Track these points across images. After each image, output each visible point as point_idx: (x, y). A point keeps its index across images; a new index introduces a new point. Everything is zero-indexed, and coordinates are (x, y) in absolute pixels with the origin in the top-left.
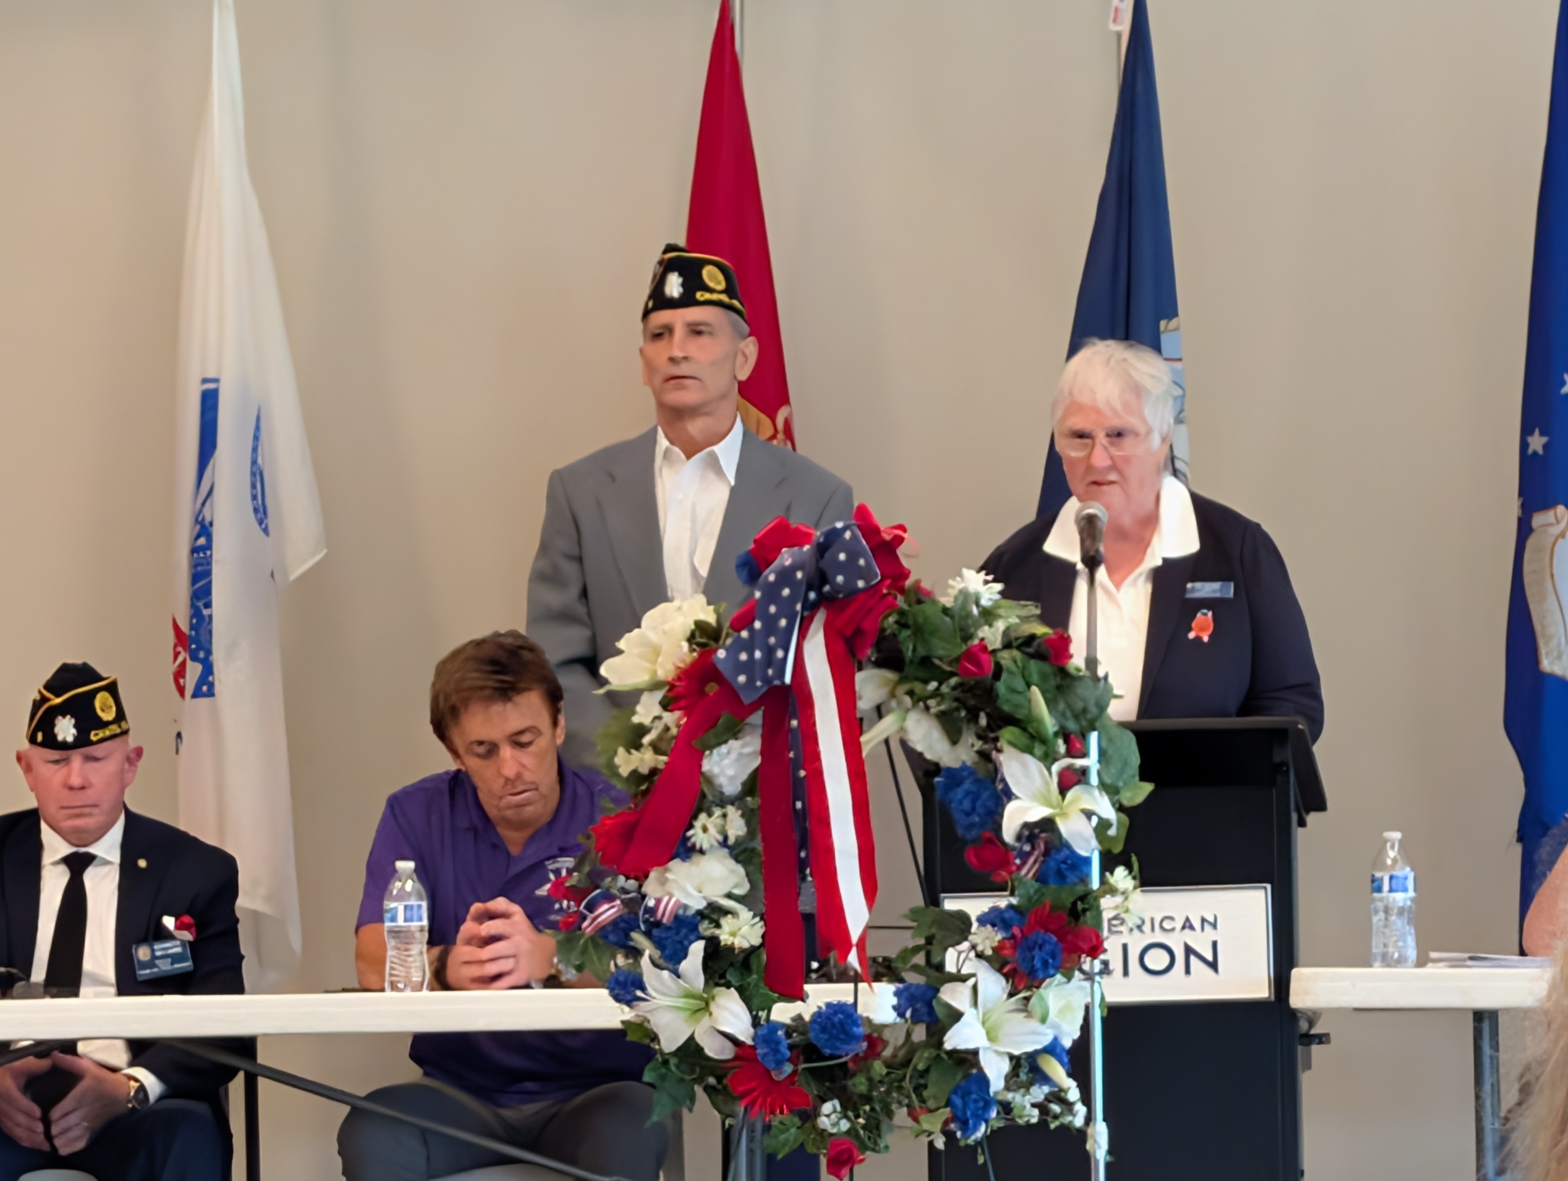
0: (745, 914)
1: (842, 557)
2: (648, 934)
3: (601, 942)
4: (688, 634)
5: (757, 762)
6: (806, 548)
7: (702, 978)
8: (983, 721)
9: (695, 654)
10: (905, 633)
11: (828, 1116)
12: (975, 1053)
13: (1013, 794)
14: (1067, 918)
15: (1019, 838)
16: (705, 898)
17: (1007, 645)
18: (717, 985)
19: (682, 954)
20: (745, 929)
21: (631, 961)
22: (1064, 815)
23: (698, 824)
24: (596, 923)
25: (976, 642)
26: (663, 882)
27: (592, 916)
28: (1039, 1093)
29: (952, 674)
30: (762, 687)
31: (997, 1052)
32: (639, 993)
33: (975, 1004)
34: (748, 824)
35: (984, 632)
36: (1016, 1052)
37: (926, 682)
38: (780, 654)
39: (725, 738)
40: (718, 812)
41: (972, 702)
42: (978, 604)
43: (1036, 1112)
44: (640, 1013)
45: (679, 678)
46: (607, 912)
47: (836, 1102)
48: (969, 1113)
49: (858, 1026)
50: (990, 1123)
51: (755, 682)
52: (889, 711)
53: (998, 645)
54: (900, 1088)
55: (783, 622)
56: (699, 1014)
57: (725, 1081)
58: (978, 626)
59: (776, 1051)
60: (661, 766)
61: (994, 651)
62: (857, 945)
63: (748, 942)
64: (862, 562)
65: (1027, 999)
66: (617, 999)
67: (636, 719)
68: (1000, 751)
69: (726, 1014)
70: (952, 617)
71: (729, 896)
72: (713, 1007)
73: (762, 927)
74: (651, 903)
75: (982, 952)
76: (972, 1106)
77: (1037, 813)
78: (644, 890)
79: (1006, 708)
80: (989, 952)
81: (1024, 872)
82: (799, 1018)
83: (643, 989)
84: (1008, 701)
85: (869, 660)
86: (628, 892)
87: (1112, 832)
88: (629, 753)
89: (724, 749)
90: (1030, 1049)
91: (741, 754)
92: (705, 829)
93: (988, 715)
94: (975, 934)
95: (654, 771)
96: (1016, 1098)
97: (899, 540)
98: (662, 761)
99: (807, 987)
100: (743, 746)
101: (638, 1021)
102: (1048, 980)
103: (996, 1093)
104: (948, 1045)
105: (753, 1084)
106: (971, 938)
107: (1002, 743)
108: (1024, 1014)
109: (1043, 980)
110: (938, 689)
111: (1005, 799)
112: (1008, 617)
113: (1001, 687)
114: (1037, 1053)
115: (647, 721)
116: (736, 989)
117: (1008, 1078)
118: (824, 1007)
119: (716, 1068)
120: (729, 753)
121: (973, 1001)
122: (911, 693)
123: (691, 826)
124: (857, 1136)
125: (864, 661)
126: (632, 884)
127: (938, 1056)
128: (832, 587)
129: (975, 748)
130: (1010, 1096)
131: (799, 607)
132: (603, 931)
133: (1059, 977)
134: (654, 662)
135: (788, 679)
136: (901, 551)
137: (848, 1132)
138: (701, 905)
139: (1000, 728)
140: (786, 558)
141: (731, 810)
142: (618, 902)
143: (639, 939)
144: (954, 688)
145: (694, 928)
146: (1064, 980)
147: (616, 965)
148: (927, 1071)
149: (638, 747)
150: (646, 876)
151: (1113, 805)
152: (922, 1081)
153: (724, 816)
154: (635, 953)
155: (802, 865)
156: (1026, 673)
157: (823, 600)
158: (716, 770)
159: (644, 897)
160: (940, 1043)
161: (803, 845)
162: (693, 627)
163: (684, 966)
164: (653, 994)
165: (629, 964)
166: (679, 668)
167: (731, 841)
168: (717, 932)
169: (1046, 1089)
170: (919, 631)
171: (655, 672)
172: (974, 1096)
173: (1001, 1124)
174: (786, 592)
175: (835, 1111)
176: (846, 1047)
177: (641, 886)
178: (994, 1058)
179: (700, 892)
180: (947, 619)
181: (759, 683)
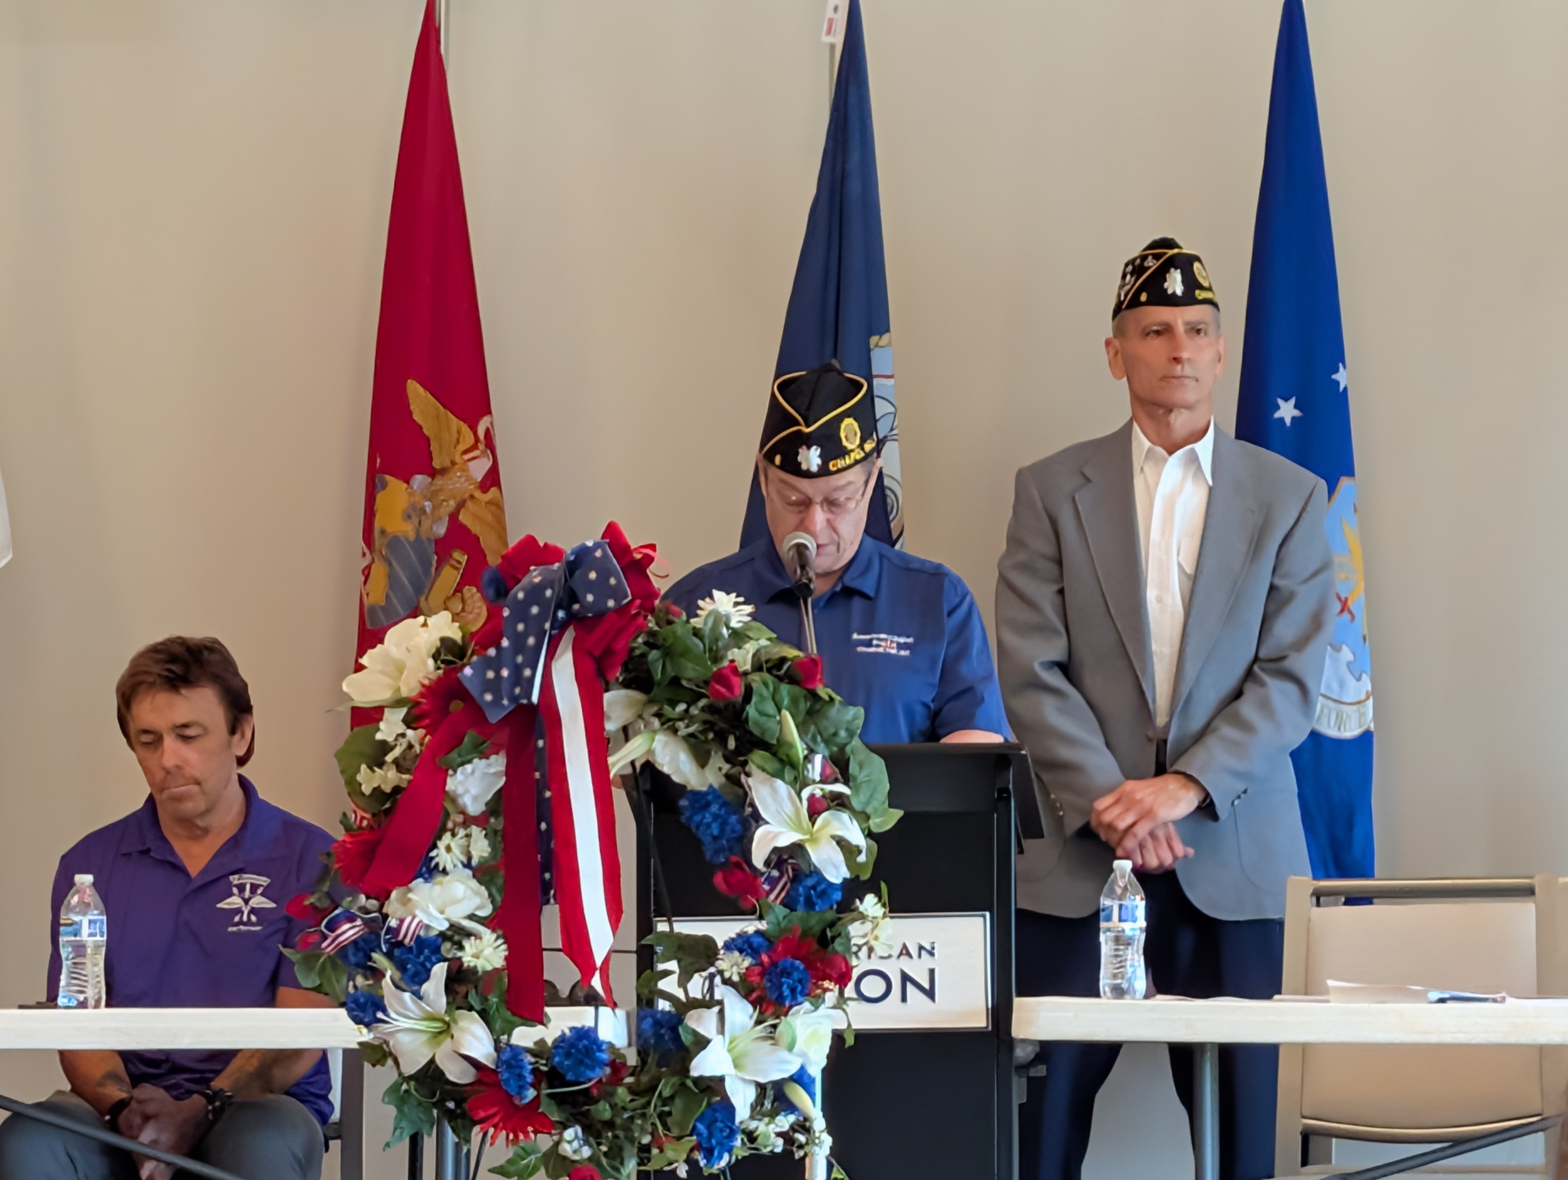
0: (488, 935)
1: (593, 575)
2: (389, 955)
3: (339, 962)
4: (433, 650)
5: (502, 781)
6: (556, 566)
7: (444, 1000)
8: (732, 744)
9: (441, 672)
10: (654, 655)
11: (570, 1142)
12: (721, 1079)
13: (763, 819)
14: (815, 946)
15: (767, 863)
16: (448, 920)
17: (758, 667)
18: (459, 1008)
19: (424, 976)
20: (488, 951)
21: (371, 982)
22: (813, 840)
23: (441, 845)
24: (337, 942)
25: (726, 663)
26: (405, 902)
27: (333, 935)
28: (785, 1122)
29: (703, 696)
30: (509, 706)
31: (744, 1080)
32: (380, 1015)
33: (721, 1031)
34: (492, 845)
35: (734, 654)
36: (762, 1080)
37: (673, 704)
38: (527, 672)
39: (469, 757)
40: (461, 832)
41: (722, 725)
42: (728, 627)
43: (780, 1142)
44: (378, 1035)
45: (422, 695)
46: (349, 932)
47: (579, 1129)
48: (714, 1142)
49: (601, 1051)
50: (735, 1151)
51: (502, 699)
52: (637, 733)
53: (748, 667)
54: (644, 1116)
55: (531, 641)
56: (441, 1037)
57: (466, 1106)
58: (727, 648)
59: (521, 1077)
60: (404, 785)
61: (746, 674)
62: (601, 968)
63: (492, 965)
64: (613, 581)
65: (775, 1026)
66: (357, 1021)
67: (379, 736)
68: (748, 775)
69: (469, 1038)
70: (701, 639)
71: (472, 917)
72: (454, 1030)
73: (505, 950)
74: (393, 923)
75: (730, 978)
76: (717, 1134)
77: (786, 839)
78: (384, 910)
79: (756, 732)
80: (736, 978)
81: (772, 897)
82: (541, 1042)
83: (384, 1011)
84: (756, 723)
85: (617, 679)
86: (368, 912)
87: (862, 858)
88: (373, 771)
89: (469, 767)
90: (777, 1076)
91: (486, 774)
92: (448, 849)
93: (736, 739)
94: (722, 959)
95: (397, 789)
96: (761, 1127)
97: (649, 560)
98: (405, 780)
99: (548, 1010)
100: (489, 765)
101: (376, 1043)
102: (795, 1008)
103: (741, 1123)
104: (694, 1073)
105: (493, 1110)
106: (719, 963)
107: (752, 767)
108: (770, 1042)
109: (791, 1007)
110: (687, 711)
111: (754, 824)
112: (757, 640)
113: (751, 710)
114: (783, 1081)
115: (390, 739)
116: (479, 1013)
117: (753, 1108)
118: (567, 1032)
119: (456, 1091)
120: (473, 772)
121: (720, 1029)
122: (658, 715)
123: (434, 846)
124: (599, 1165)
125: (612, 681)
126: (373, 903)
127: (683, 1084)
128: (581, 606)
129: (724, 771)
130: (753, 1125)
131: (547, 626)
132: (342, 952)
133: (807, 1005)
134: (398, 678)
135: (535, 698)
136: (651, 570)
137: (590, 1159)
138: (444, 926)
139: (750, 751)
140: (535, 575)
141: (475, 830)
142: (359, 922)
143: (379, 959)
144: (703, 709)
145: (437, 950)
146: (813, 1008)
147: (355, 987)
148: (672, 1098)
149: (381, 764)
150: (388, 896)
151: (863, 831)
152: (666, 1109)
153: (468, 836)
154: (377, 974)
155: (546, 887)
156: (777, 698)
157: (572, 619)
158: (460, 790)
159: (385, 917)
160: (686, 1070)
161: (546, 867)
162: (438, 644)
163: (426, 987)
164: (393, 1015)
165: (369, 985)
166: (423, 686)
167: (475, 862)
168: (459, 954)
169: (792, 1118)
170: (668, 653)
171: (398, 690)
172: (720, 1125)
173: (746, 1153)
174: (535, 610)
175: (576, 1137)
176: (590, 1074)
177: (382, 906)
178: (740, 1086)
179: (442, 913)
180: (697, 641)
181: (505, 702)
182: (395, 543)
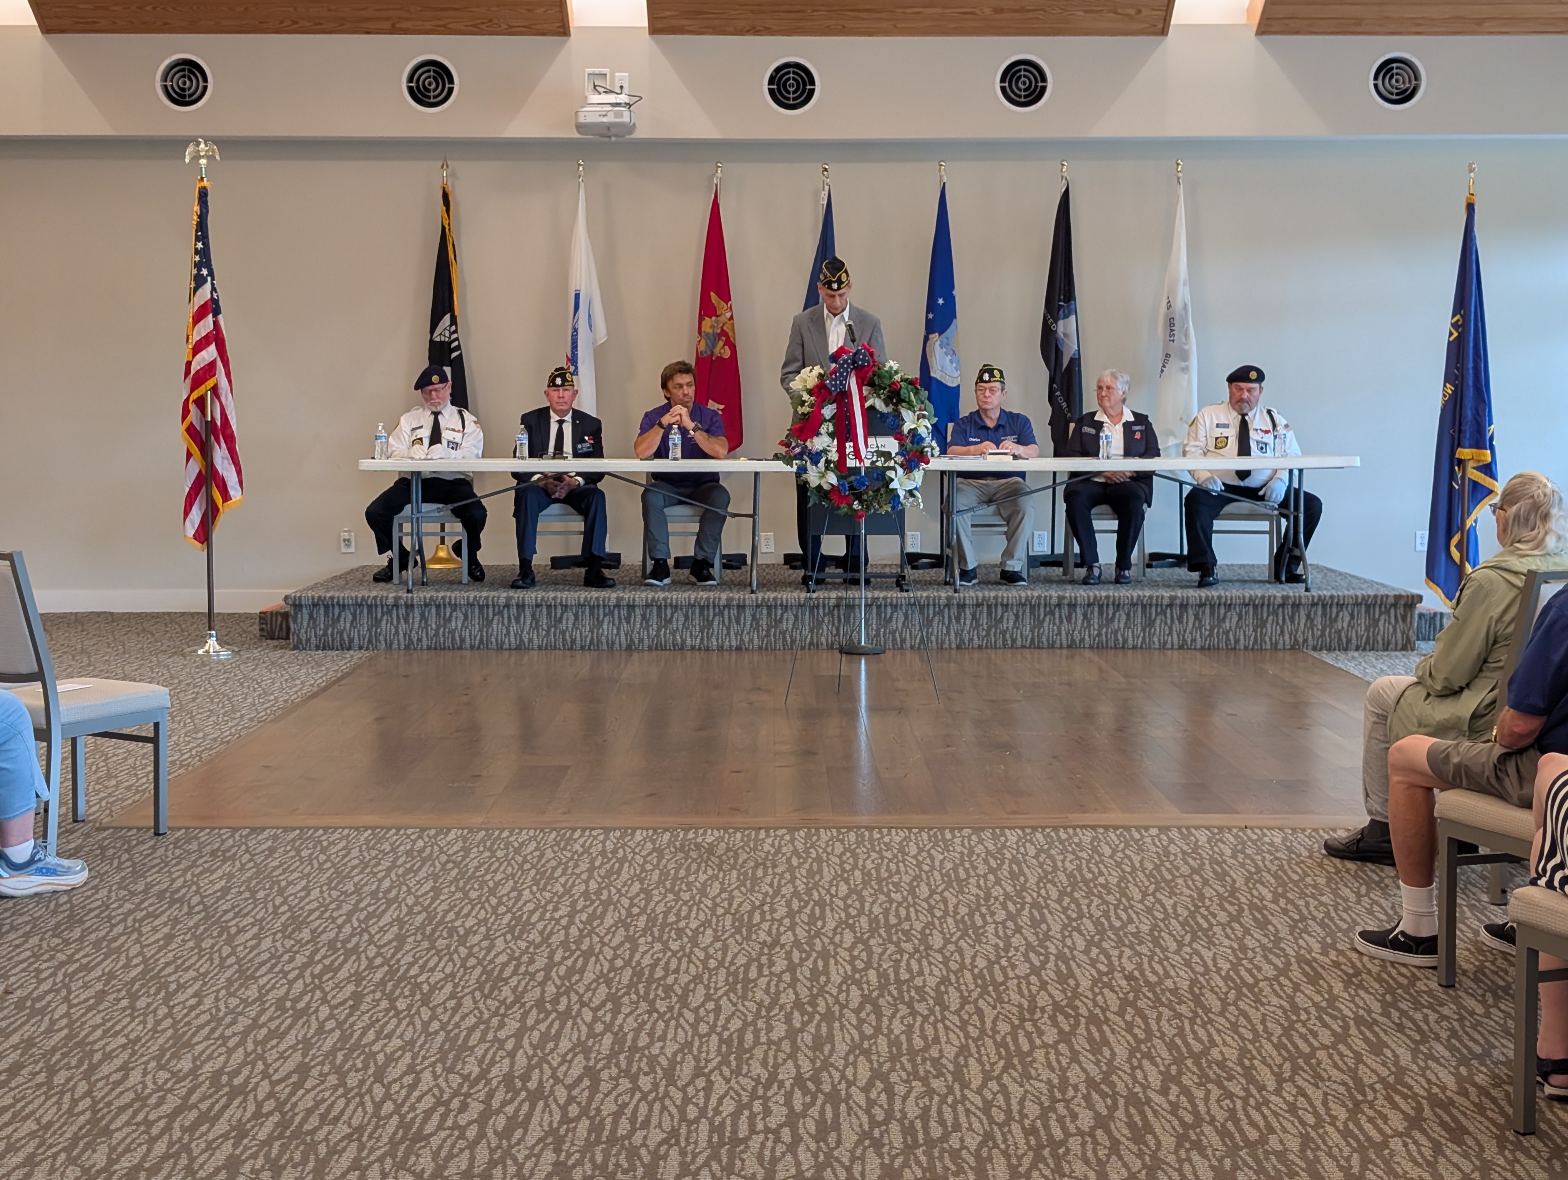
0: (834, 451)
1: (860, 356)
4: (817, 376)
5: (836, 410)
7: (823, 468)
9: (819, 382)
10: (876, 377)
12: (896, 489)
13: (905, 421)
14: (919, 453)
15: (908, 432)
16: (824, 447)
18: (827, 470)
19: (818, 462)
20: (834, 455)
22: (918, 426)
23: (821, 427)
25: (894, 379)
26: (812, 442)
29: (888, 388)
30: (838, 391)
31: (902, 489)
34: (833, 427)
36: (907, 489)
37: (880, 390)
38: (844, 382)
39: (827, 404)
40: (826, 424)
41: (893, 396)
45: (813, 388)
51: (836, 389)
52: (872, 398)
55: (845, 374)
58: (894, 376)
61: (899, 382)
64: (865, 358)
65: (909, 475)
67: (802, 399)
68: (901, 411)
69: (830, 478)
71: (829, 446)
74: (809, 448)
77: (912, 426)
79: (902, 397)
85: (867, 383)
86: (804, 444)
88: (801, 408)
90: (910, 488)
91: (831, 409)
93: (897, 400)
95: (808, 413)
98: (810, 410)
100: (832, 406)
104: (890, 488)
107: (902, 407)
108: (909, 479)
109: (913, 470)
110: (883, 392)
113: (901, 392)
115: (806, 400)
116: (832, 471)
120: (828, 408)
121: (896, 476)
122: (877, 393)
127: (887, 491)
128: (857, 365)
129: (895, 410)
131: (849, 370)
134: (806, 383)
135: (845, 389)
139: (901, 403)
140: (845, 357)
141: (829, 423)
144: (888, 392)
145: (821, 455)
146: (918, 470)
148: (884, 494)
150: (807, 441)
151: (930, 424)
156: (908, 389)
157: (855, 368)
158: (825, 413)
159: (807, 446)
160: (887, 487)
166: (813, 385)
167: (829, 432)
168: (827, 456)
170: (879, 377)
171: (807, 386)
174: (845, 366)
179: (822, 445)
180: (886, 373)
182: (707, 334)
